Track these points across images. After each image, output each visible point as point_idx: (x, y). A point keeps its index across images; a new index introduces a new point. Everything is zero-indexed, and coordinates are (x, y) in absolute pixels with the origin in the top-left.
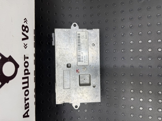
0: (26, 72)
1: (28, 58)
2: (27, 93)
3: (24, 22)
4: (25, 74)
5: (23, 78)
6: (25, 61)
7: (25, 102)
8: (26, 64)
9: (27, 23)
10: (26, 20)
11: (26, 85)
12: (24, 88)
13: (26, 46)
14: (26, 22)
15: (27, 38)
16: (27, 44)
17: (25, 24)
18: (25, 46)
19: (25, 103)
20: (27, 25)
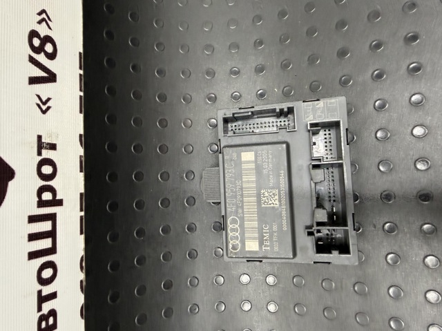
0: (47, 196)
1: (53, 147)
2: (47, 273)
3: (40, 22)
4: (41, 204)
5: (33, 219)
6: (40, 158)
7: (40, 309)
8: (47, 170)
9: (50, 28)
10: (44, 16)
11: (46, 243)
12: (33, 255)
13: (44, 103)
14: (44, 22)
15: (51, 78)
16: (49, 99)
17: (43, 31)
18: (44, 106)
19: (41, 313)
20: (49, 33)
